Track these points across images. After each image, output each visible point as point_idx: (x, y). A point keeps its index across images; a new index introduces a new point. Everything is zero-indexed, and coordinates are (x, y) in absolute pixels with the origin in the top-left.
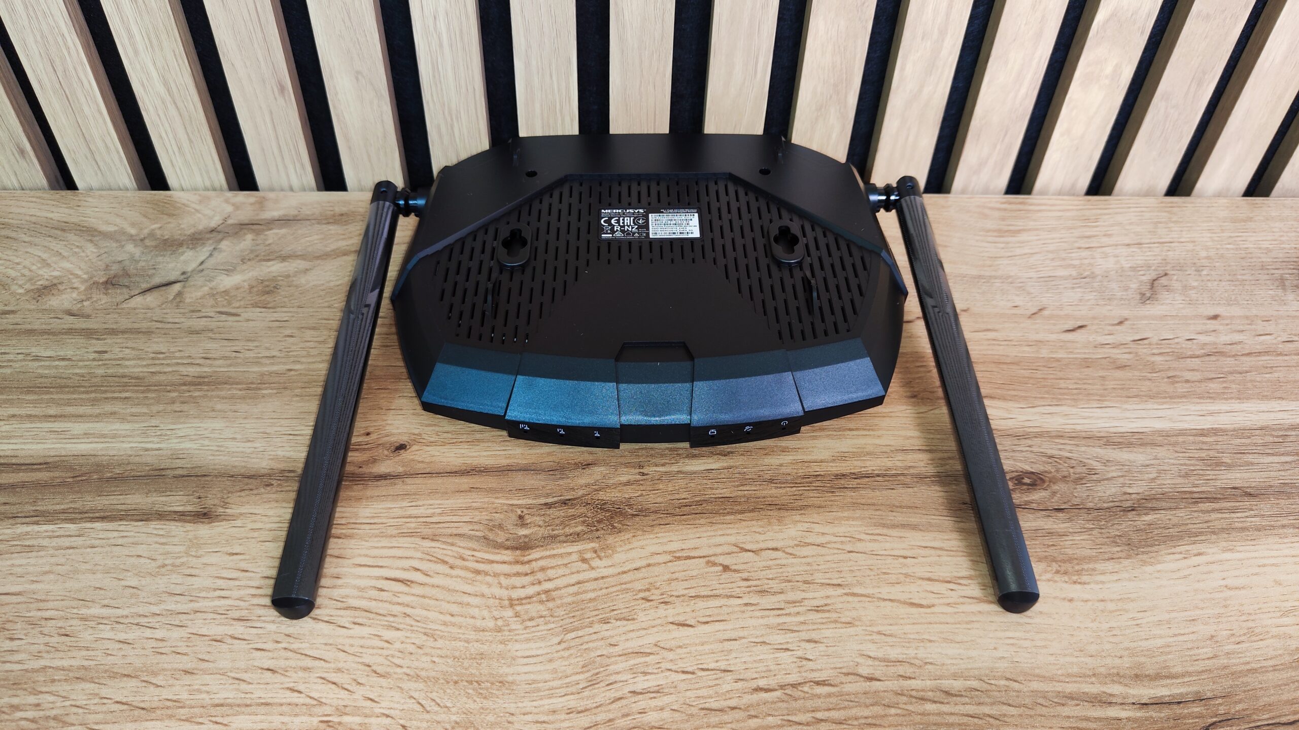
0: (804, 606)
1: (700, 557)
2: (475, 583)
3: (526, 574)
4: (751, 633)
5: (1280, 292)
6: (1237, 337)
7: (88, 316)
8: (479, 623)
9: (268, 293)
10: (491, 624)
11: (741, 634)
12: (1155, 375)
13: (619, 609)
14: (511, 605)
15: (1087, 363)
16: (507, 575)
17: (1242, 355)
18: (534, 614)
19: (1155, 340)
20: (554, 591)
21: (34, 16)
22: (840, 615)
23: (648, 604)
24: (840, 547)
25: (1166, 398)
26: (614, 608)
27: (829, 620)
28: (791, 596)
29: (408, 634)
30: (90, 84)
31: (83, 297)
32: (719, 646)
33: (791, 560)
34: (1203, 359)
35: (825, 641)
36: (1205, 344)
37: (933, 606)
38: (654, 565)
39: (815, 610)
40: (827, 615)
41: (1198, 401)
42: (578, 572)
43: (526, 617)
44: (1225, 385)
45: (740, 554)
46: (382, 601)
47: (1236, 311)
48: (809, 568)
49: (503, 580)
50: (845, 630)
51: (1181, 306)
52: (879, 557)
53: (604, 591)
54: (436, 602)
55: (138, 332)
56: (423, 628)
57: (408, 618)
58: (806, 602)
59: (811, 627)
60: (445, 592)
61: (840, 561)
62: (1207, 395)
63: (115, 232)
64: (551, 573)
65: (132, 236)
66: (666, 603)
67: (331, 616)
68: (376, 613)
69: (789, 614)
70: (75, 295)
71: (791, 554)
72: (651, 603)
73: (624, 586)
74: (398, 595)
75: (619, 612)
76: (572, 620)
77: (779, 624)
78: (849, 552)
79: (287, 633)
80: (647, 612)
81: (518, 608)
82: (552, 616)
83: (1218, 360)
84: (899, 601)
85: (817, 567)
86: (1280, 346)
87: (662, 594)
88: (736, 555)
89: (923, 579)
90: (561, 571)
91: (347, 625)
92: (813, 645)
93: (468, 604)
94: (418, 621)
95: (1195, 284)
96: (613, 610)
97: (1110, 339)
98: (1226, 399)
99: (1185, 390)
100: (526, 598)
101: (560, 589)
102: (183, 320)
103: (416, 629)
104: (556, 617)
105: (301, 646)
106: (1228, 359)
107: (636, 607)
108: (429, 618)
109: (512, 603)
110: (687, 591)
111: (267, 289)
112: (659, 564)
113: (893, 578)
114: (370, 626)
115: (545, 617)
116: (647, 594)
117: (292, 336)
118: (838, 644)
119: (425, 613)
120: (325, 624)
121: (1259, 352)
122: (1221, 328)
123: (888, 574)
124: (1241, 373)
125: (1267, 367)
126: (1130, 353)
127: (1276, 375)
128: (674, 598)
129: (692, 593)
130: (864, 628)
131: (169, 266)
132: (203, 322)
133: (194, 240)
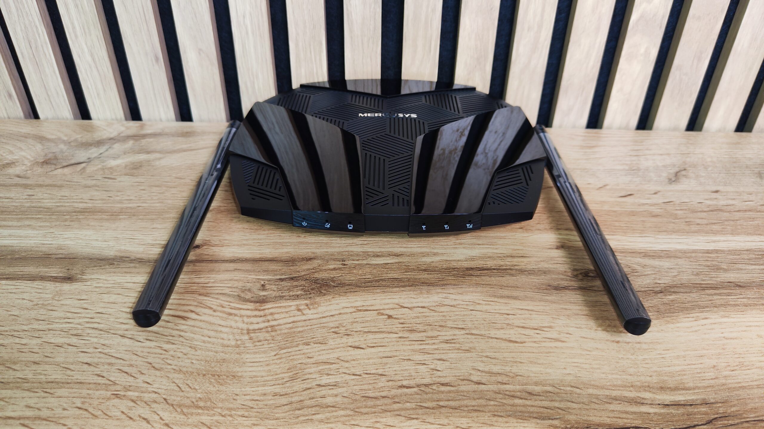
0: (438, 339)
1: (374, 310)
2: (227, 320)
3: (261, 316)
4: (402, 353)
5: (759, 180)
6: (731, 202)
7: (28, 178)
8: (226, 342)
9: (135, 169)
10: (233, 343)
11: (395, 354)
12: (677, 220)
13: (317, 338)
14: (248, 333)
15: (633, 214)
16: (249, 317)
17: (734, 211)
18: (262, 339)
19: (678, 202)
20: (277, 326)
22: (462, 346)
23: (336, 335)
24: (466, 307)
25: (684, 232)
26: (314, 337)
27: (454, 348)
28: (430, 334)
29: (179, 347)
31: (28, 169)
32: (380, 360)
33: (433, 314)
34: (709, 213)
35: (450, 360)
36: (710, 205)
37: (525, 342)
38: (344, 314)
39: (445, 342)
40: (453, 345)
41: (705, 235)
42: (294, 316)
43: (256, 340)
44: (723, 227)
45: (400, 309)
46: (167, 328)
47: (730, 189)
48: (444, 318)
49: (246, 319)
50: (464, 354)
51: (694, 185)
52: (490, 314)
53: (309, 327)
54: (201, 330)
55: (55, 186)
56: (189, 343)
57: (181, 338)
58: (440, 338)
59: (441, 352)
60: (207, 324)
61: (464, 315)
62: (711, 232)
63: (56, 138)
64: (276, 316)
65: (64, 141)
66: (348, 335)
67: (133, 335)
68: (162, 335)
69: (428, 344)
70: (24, 168)
71: (433, 310)
72: (338, 335)
73: (322, 325)
74: (178, 325)
75: (317, 339)
76: (286, 342)
77: (420, 349)
78: (471, 310)
79: (103, 343)
80: (335, 340)
81: (252, 335)
82: (273, 340)
83: (718, 214)
84: (502, 339)
85: (449, 318)
86: (759, 207)
87: (346, 330)
88: (397, 309)
89: (519, 327)
90: (283, 316)
91: (142, 340)
92: (441, 362)
93: (221, 331)
94: (187, 340)
95: (703, 175)
96: (313, 338)
97: (648, 201)
98: (724, 234)
99: (696, 229)
100: (258, 329)
101: (281, 325)
102: (83, 181)
103: (185, 344)
104: (275, 340)
105: (110, 351)
106: (725, 213)
107: (328, 337)
108: (194, 338)
109: (249, 332)
110: (363, 329)
111: (135, 167)
112: (347, 313)
113: (499, 326)
114: (156, 341)
115: (268, 340)
116: (337, 329)
117: (144, 190)
118: (458, 362)
119: (192, 335)
120: (128, 339)
121: (745, 210)
122: (720, 197)
123: (496, 323)
124: (733, 221)
125: (750, 218)
126: (661, 209)
127: (756, 222)
128: (353, 332)
129: (366, 330)
130: (477, 353)
131: (82, 155)
132: (94, 182)
133: (99, 143)
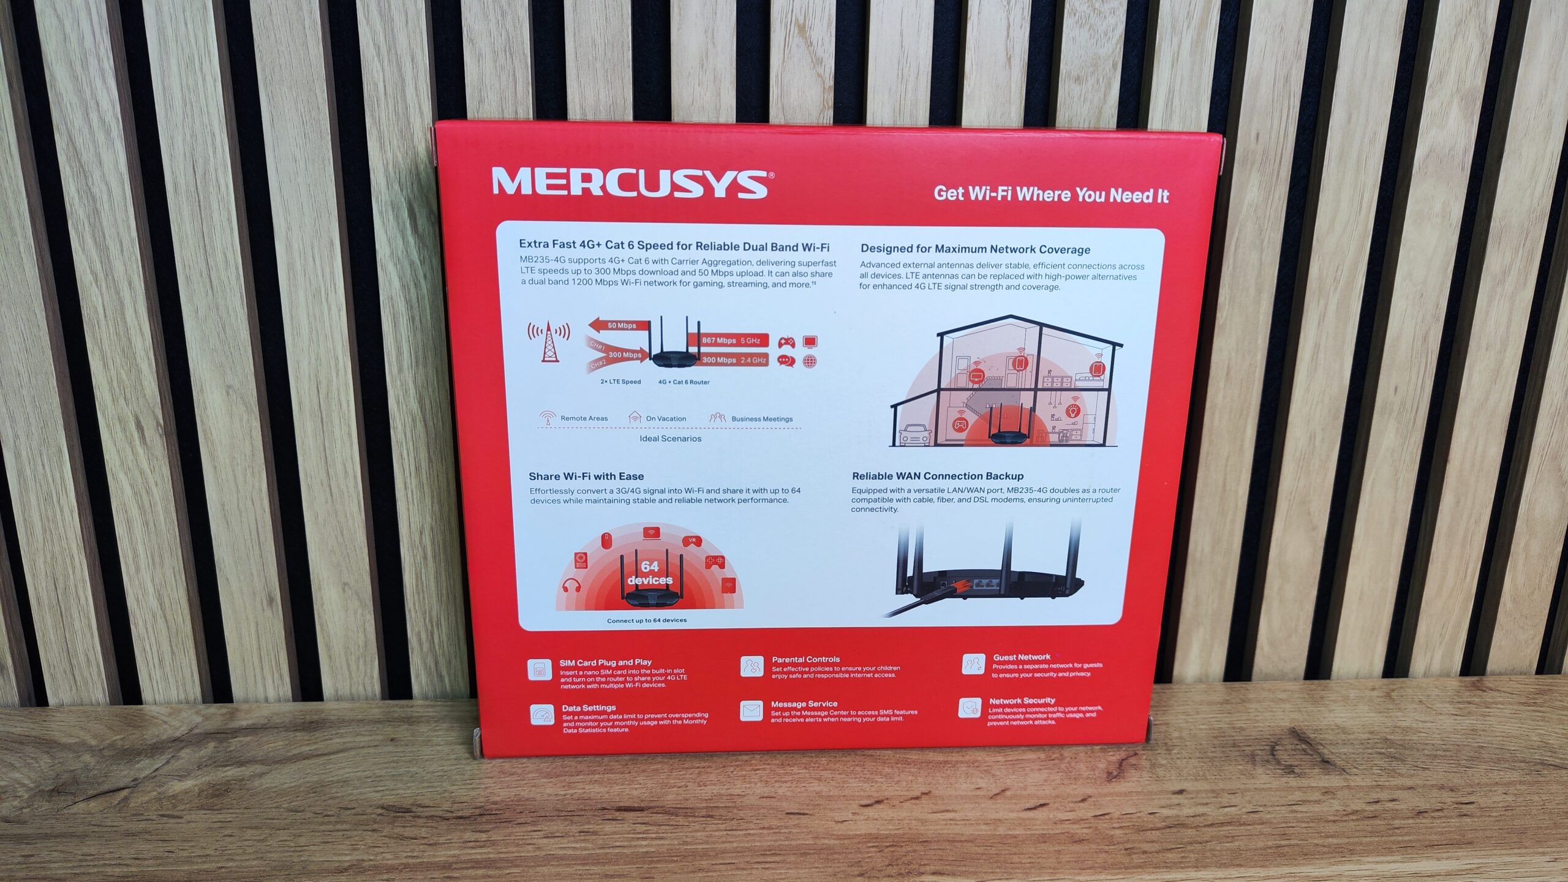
5: (1249, 767)
6: (1201, 810)
7: (25, 823)
9: (217, 796)
12: (1112, 847)
15: (1044, 839)
17: (1205, 826)
19: (1117, 814)
21: (49, 539)
25: (1120, 868)
30: (87, 600)
34: (1164, 831)
36: (1167, 817)
41: (1154, 870)
44: (1183, 855)
47: (1203, 786)
51: (1147, 782)
55: (73, 835)
62: (1164, 865)
63: (76, 743)
65: (92, 747)
83: (1179, 832)
86: (1244, 816)
95: (1164, 762)
97: (1071, 816)
98: (1182, 868)
99: (1141, 861)
102: (122, 823)
106: (1190, 830)
111: (217, 793)
117: (231, 836)
121: (1222, 823)
122: (1186, 801)
124: (1201, 843)
125: (1228, 837)
126: (1089, 828)
127: (1237, 843)
131: (123, 774)
132: (143, 825)
133: (156, 749)
